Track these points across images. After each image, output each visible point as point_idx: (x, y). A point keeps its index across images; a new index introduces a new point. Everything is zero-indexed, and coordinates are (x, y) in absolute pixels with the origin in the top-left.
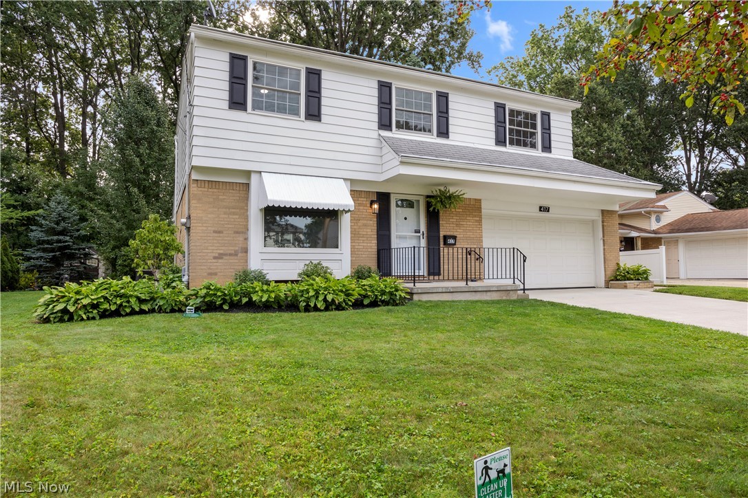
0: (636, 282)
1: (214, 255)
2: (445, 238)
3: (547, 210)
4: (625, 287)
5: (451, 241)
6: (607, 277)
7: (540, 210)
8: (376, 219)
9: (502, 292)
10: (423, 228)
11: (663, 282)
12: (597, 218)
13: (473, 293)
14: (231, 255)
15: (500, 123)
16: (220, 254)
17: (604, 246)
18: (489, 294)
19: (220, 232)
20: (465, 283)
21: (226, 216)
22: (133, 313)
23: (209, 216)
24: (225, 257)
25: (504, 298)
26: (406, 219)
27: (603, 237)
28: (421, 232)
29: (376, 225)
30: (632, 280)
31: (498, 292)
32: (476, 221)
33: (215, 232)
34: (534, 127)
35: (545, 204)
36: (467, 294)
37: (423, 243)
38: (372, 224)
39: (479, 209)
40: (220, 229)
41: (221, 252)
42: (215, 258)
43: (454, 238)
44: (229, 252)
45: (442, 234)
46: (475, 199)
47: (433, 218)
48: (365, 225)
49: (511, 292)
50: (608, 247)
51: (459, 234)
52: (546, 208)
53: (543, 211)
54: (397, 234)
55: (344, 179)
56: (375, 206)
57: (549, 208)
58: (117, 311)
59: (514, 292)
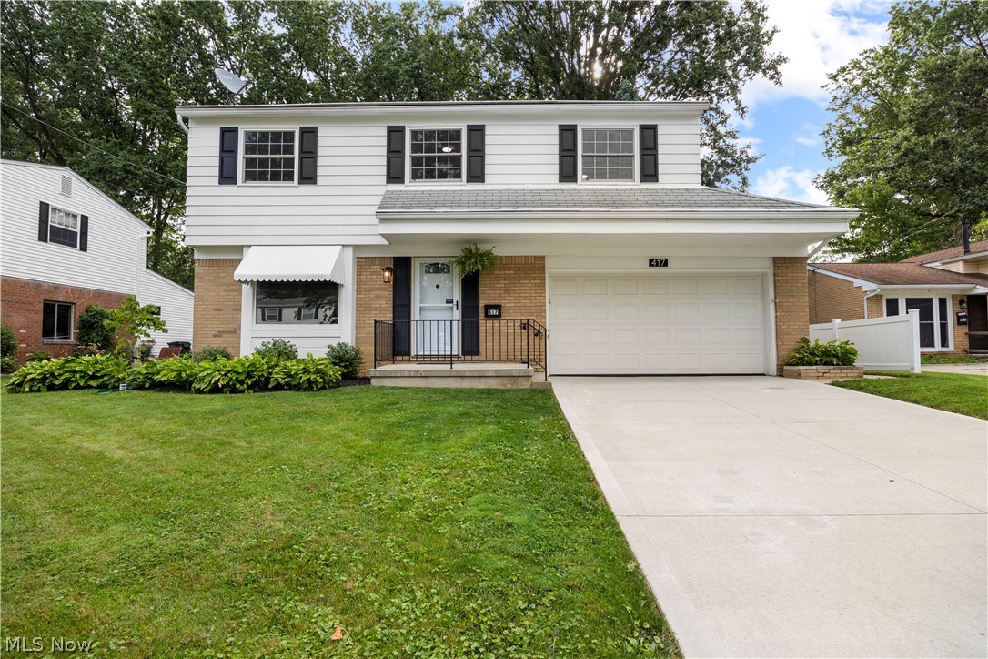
0: (822, 368)
1: (213, 333)
2: (488, 307)
3: (665, 263)
4: (798, 376)
5: (494, 312)
6: (781, 359)
7: (651, 265)
8: (392, 289)
9: (505, 379)
10: (457, 297)
11: (913, 368)
12: (765, 270)
13: (459, 379)
14: (229, 332)
16: (219, 332)
17: (776, 312)
18: (483, 380)
19: (220, 310)
21: (226, 293)
22: (78, 387)
23: (210, 294)
24: (224, 335)
25: (509, 386)
26: (438, 286)
27: (776, 298)
28: (455, 303)
29: (391, 296)
30: (816, 364)
31: (498, 379)
32: (536, 285)
33: (215, 310)
35: (659, 254)
36: (449, 379)
37: (457, 315)
38: (388, 294)
39: (542, 269)
40: (220, 307)
41: (221, 329)
42: (214, 336)
43: (498, 307)
44: (228, 330)
45: (482, 303)
46: (535, 257)
47: (470, 285)
48: (378, 296)
49: (520, 379)
50: (784, 314)
51: (502, 303)
52: (661, 262)
53: (657, 265)
54: (422, 305)
55: (343, 245)
56: (387, 274)
57: (666, 260)
58: (65, 386)
59: (524, 379)
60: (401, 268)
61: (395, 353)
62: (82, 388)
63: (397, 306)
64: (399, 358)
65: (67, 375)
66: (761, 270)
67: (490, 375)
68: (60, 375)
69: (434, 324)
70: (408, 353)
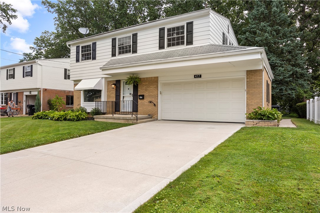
2: (140, 96)
3: (200, 76)
7: (195, 77)
9: (125, 120)
10: (132, 93)
13: (114, 119)
15: (161, 38)
16: (79, 104)
17: (247, 95)
18: (120, 120)
19: (78, 98)
20: (112, 115)
25: (126, 123)
26: (129, 89)
27: (247, 89)
32: (155, 87)
34: (183, 33)
35: (198, 73)
36: (112, 119)
37: (132, 98)
38: (114, 92)
42: (78, 105)
43: (143, 96)
45: (138, 94)
46: (154, 77)
47: (136, 88)
48: (112, 93)
50: (250, 96)
51: (145, 94)
52: (199, 76)
53: (197, 77)
54: (123, 95)
55: (102, 78)
56: (113, 86)
57: (201, 75)
58: (41, 118)
59: (130, 120)
60: (117, 83)
61: (116, 111)
62: (44, 118)
63: (117, 96)
64: (117, 113)
65: (42, 115)
66: (243, 77)
67: (121, 118)
68: (40, 115)
69: (128, 101)
70: (119, 111)
